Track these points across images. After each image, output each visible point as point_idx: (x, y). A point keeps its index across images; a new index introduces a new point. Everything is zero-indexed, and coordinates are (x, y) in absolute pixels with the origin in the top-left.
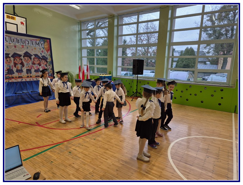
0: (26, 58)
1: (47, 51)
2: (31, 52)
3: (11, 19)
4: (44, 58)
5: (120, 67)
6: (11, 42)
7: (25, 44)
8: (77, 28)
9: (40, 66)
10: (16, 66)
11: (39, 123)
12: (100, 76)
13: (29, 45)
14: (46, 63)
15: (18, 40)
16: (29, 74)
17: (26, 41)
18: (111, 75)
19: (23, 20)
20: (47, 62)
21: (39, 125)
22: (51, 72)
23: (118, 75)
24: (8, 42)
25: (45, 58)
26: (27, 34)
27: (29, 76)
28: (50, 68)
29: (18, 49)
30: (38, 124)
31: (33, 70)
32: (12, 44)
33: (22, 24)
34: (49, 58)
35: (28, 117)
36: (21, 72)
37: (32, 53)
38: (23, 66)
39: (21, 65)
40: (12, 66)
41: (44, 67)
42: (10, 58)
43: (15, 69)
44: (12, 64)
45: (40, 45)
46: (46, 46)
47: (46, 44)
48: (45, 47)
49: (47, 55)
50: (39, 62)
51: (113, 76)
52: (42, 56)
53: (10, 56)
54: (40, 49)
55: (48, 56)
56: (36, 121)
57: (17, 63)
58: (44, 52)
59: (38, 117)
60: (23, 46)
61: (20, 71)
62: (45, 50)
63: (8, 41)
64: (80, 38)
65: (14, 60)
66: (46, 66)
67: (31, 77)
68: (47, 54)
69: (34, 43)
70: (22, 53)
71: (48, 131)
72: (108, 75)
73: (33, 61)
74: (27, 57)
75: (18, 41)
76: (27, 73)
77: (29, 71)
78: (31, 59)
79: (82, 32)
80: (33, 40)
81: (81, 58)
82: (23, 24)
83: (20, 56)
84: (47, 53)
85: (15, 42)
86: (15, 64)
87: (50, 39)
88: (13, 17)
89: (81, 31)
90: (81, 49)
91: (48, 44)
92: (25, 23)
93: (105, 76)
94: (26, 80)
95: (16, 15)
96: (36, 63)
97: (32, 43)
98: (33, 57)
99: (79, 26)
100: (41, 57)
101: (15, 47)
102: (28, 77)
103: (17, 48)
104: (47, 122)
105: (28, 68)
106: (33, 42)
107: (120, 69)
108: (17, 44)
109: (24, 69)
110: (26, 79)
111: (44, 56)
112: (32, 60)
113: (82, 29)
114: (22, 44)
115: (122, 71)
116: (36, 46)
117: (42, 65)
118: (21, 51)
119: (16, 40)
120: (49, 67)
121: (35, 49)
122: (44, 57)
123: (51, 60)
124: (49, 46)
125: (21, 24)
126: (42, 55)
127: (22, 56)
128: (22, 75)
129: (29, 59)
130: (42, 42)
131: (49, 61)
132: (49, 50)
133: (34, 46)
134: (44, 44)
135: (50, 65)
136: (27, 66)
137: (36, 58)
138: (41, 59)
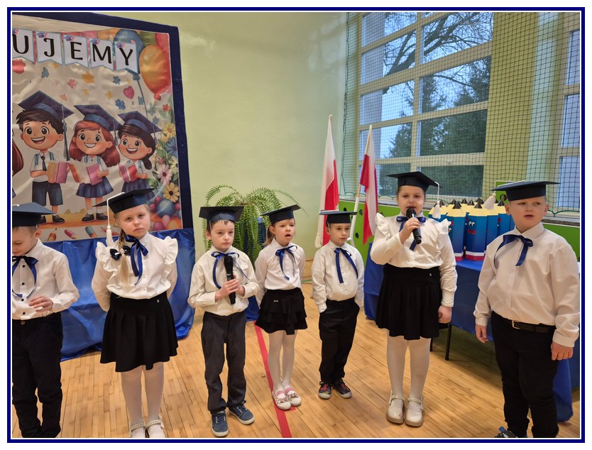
1: (157, 91)
2: (63, 97)
4: (140, 128)
7: (30, 55)
9: (109, 165)
13: (57, 58)
14: (144, 150)
16: (48, 207)
17: (40, 40)
22: (171, 193)
25: (143, 127)
28: (168, 177)
31: (69, 188)
34: (165, 122)
37: (71, 100)
41: (135, 171)
45: (119, 57)
48: (146, 68)
50: (109, 144)
54: (117, 80)
55: (158, 115)
58: (137, 94)
60: (18, 63)
62: (144, 86)
66: (148, 165)
67: (57, 220)
68: (155, 108)
73: (73, 143)
77: (47, 192)
80: (78, 34)
84: (153, 100)
96: (89, 151)
97: (73, 50)
98: (71, 121)
100: (120, 121)
105: (44, 178)
106: (76, 47)
111: (136, 116)
114: (14, 55)
116: (94, 65)
117: (123, 162)
120: (162, 168)
121: (88, 78)
122: (135, 121)
123: (173, 134)
124: (166, 66)
126: (125, 111)
129: (53, 131)
130: (130, 47)
131: (165, 139)
132: (165, 84)
133: (84, 62)
134: (139, 53)
135: (165, 162)
136: (40, 167)
137: (90, 124)
138: (121, 129)
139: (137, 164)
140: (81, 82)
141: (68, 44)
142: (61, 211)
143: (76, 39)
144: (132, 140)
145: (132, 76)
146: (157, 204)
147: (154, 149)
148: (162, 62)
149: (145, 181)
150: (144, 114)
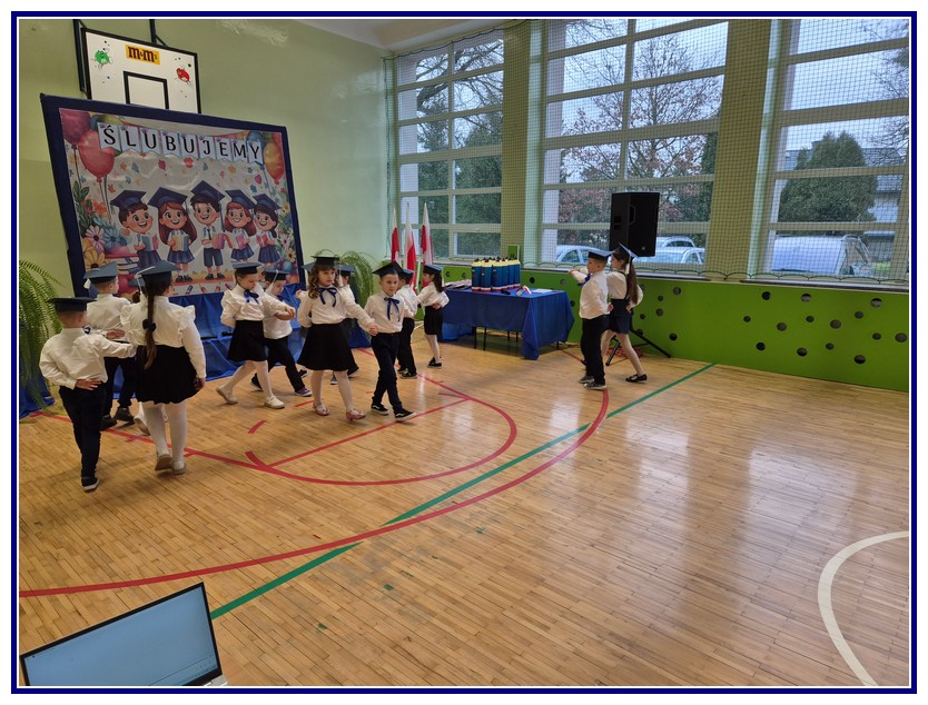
0: (200, 205)
1: (276, 177)
2: (218, 185)
3: (145, 59)
4: (266, 206)
5: (551, 226)
6: (146, 149)
7: (195, 154)
8: (382, 83)
9: (250, 235)
10: (170, 239)
11: (259, 456)
12: (473, 268)
13: (212, 155)
14: (271, 223)
15: (170, 140)
16: (214, 267)
17: (201, 142)
18: (517, 262)
19: (186, 61)
20: (275, 218)
21: (260, 466)
22: (290, 256)
23: (545, 258)
24: (138, 148)
25: (269, 205)
26: (203, 113)
27: (215, 276)
28: (288, 243)
29: (171, 174)
30: (253, 460)
31: (226, 252)
32: (151, 156)
33: (184, 78)
34: (282, 201)
35: (217, 432)
36: (185, 260)
37: (223, 186)
38: (193, 237)
39: (186, 235)
40: (155, 239)
41: (267, 239)
42: (146, 208)
43: (163, 252)
44: (154, 231)
45: (251, 153)
46: (271, 156)
47: (270, 148)
48: (268, 160)
49: (274, 193)
50: (249, 219)
51: (526, 266)
52: (259, 198)
53: (145, 200)
54: (250, 170)
55: (278, 196)
56: (248, 449)
57: (170, 225)
58: (264, 180)
59: (252, 431)
60: (188, 160)
61: (181, 258)
62: (267, 174)
63: (138, 145)
64: (391, 120)
65: (160, 216)
66: (274, 235)
67: (220, 277)
68: (274, 190)
69: (227, 147)
70: (185, 188)
71: (294, 490)
72: (507, 263)
73: (227, 219)
74: (206, 202)
75: (170, 143)
76: (208, 264)
77: (212, 255)
78: (218, 209)
79: (400, 95)
80: (224, 136)
81: (397, 199)
82: (188, 77)
83: (180, 198)
84: (274, 185)
85: (161, 145)
86: (165, 232)
87: (283, 130)
88: (148, 52)
89: (394, 92)
90: (396, 163)
91: (279, 148)
92: (191, 72)
93: (493, 268)
94: (203, 289)
95: (158, 43)
96: (236, 225)
97: (221, 149)
98: (225, 202)
99: (390, 74)
100: (256, 202)
101: (162, 165)
102: (210, 278)
103: (168, 171)
104: (286, 451)
105: (210, 246)
106: (223, 146)
107: (550, 236)
108: (168, 155)
109: (198, 250)
110: (203, 285)
111: (263, 197)
112: (224, 212)
113: (400, 83)
114: (185, 154)
115: (559, 243)
116: (235, 159)
117: (259, 233)
118: (183, 182)
119: (164, 138)
120: (283, 237)
121: (232, 169)
122: (263, 202)
123: (288, 211)
124: (280, 158)
125: (180, 77)
126: (257, 194)
127: (188, 200)
128: (189, 273)
129: (214, 210)
130: (257, 144)
131: (284, 215)
132: (281, 172)
133: (229, 158)
134: (263, 149)
135: (285, 233)
136: (207, 237)
137: (236, 205)
138: (255, 207)
139: (267, 233)
140: (227, 172)
141: (218, 144)
142: (222, 269)
143: (223, 140)
144: (263, 216)
145: (259, 166)
146: (282, 263)
147: (277, 222)
148: (278, 155)
149: (273, 246)
150: (268, 195)
